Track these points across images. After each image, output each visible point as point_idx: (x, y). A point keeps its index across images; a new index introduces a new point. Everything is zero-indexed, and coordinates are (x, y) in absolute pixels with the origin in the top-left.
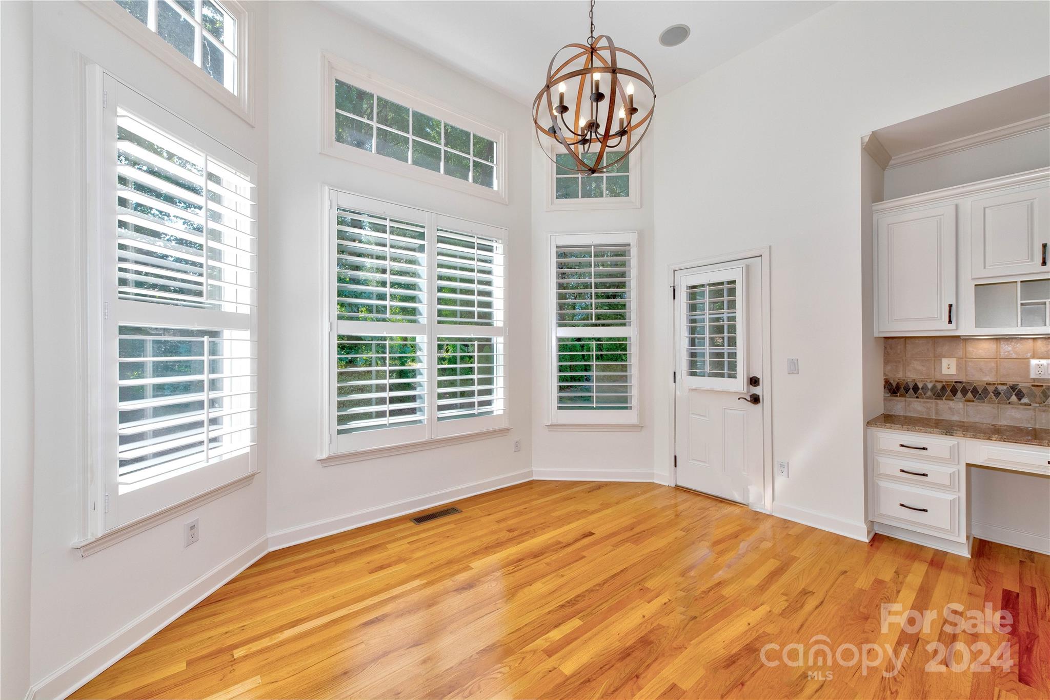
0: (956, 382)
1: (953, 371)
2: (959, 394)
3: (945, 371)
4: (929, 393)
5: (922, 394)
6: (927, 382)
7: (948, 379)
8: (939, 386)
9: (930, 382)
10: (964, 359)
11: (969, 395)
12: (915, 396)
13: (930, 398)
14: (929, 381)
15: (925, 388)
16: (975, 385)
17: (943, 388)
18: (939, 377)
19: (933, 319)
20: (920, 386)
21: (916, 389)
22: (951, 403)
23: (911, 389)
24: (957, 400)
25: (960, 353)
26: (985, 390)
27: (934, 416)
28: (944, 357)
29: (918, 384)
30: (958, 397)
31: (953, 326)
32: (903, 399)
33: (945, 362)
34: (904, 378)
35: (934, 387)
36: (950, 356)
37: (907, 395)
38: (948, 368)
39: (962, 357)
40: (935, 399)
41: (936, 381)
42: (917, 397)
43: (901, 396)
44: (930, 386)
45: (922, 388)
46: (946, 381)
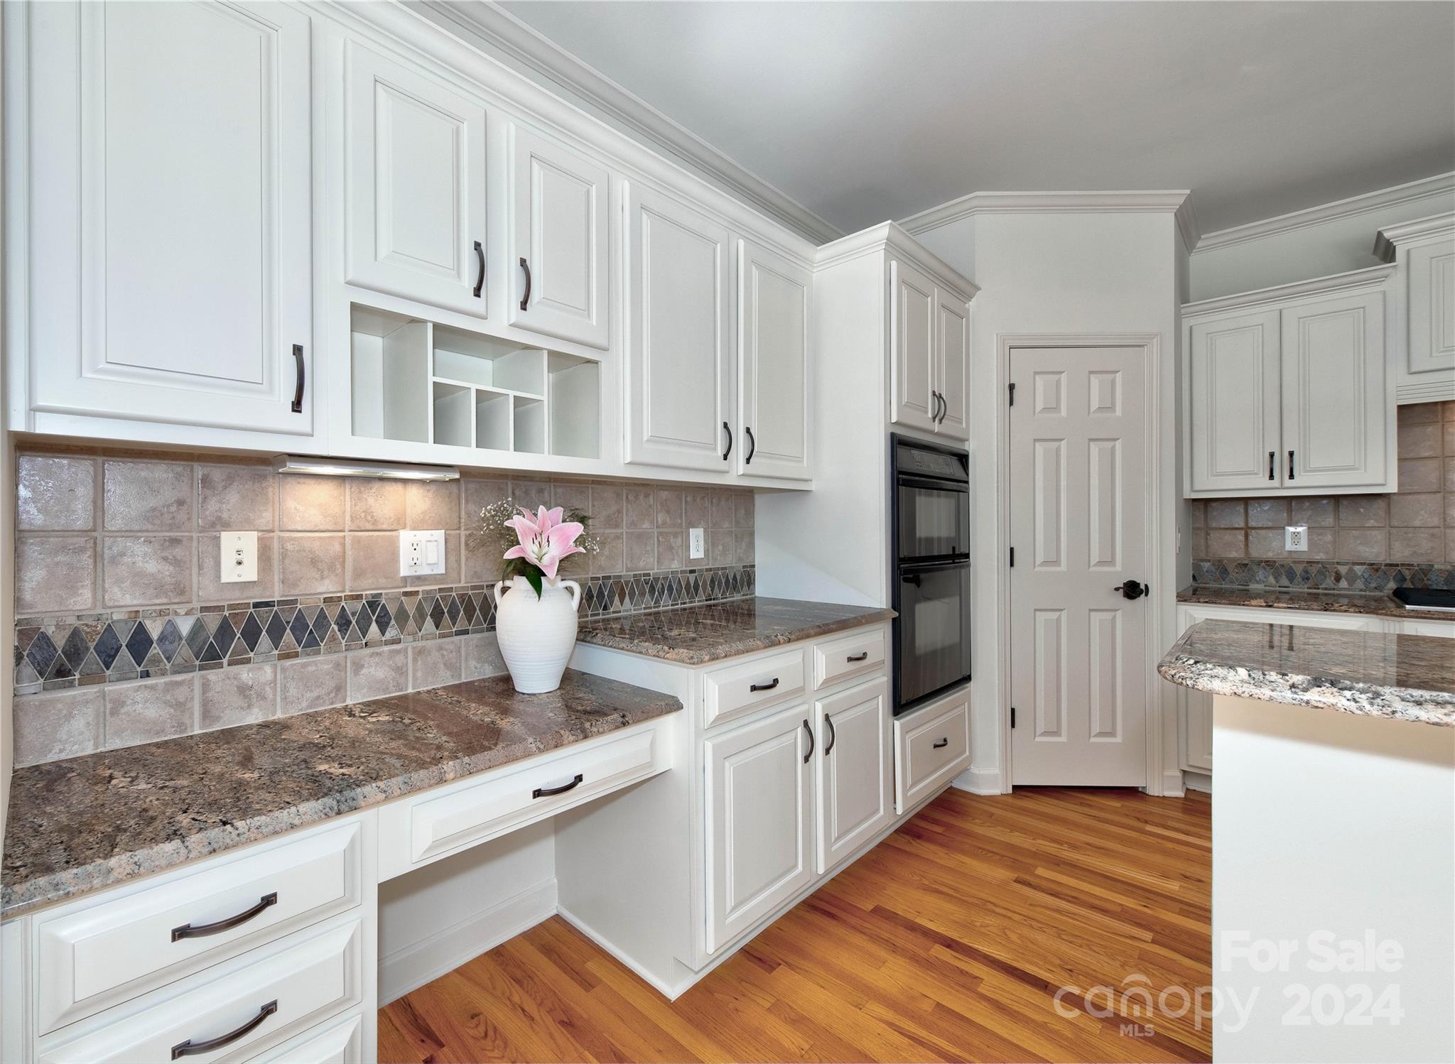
0: (256, 605)
1: (248, 571)
2: (264, 640)
3: (229, 574)
4: (185, 652)
5: (160, 661)
6: (176, 613)
7: (237, 597)
8: (213, 624)
9: (187, 614)
10: (277, 533)
11: (288, 639)
12: (139, 669)
13: (186, 668)
14: (182, 612)
15: (168, 637)
16: (299, 606)
17: (224, 628)
18: (211, 597)
20: (154, 632)
21: (140, 643)
22: (245, 674)
23: (124, 647)
24: (261, 658)
25: (266, 517)
26: (321, 620)
27: (197, 725)
28: (227, 526)
29: (149, 624)
30: (262, 650)
32: (92, 690)
33: (229, 541)
34: (99, 611)
35: (198, 627)
36: (245, 525)
37: (108, 673)
38: (240, 563)
39: (270, 527)
40: (202, 668)
41: (203, 609)
42: (146, 675)
43: (87, 680)
44: (185, 626)
45: (162, 639)
46: (231, 607)
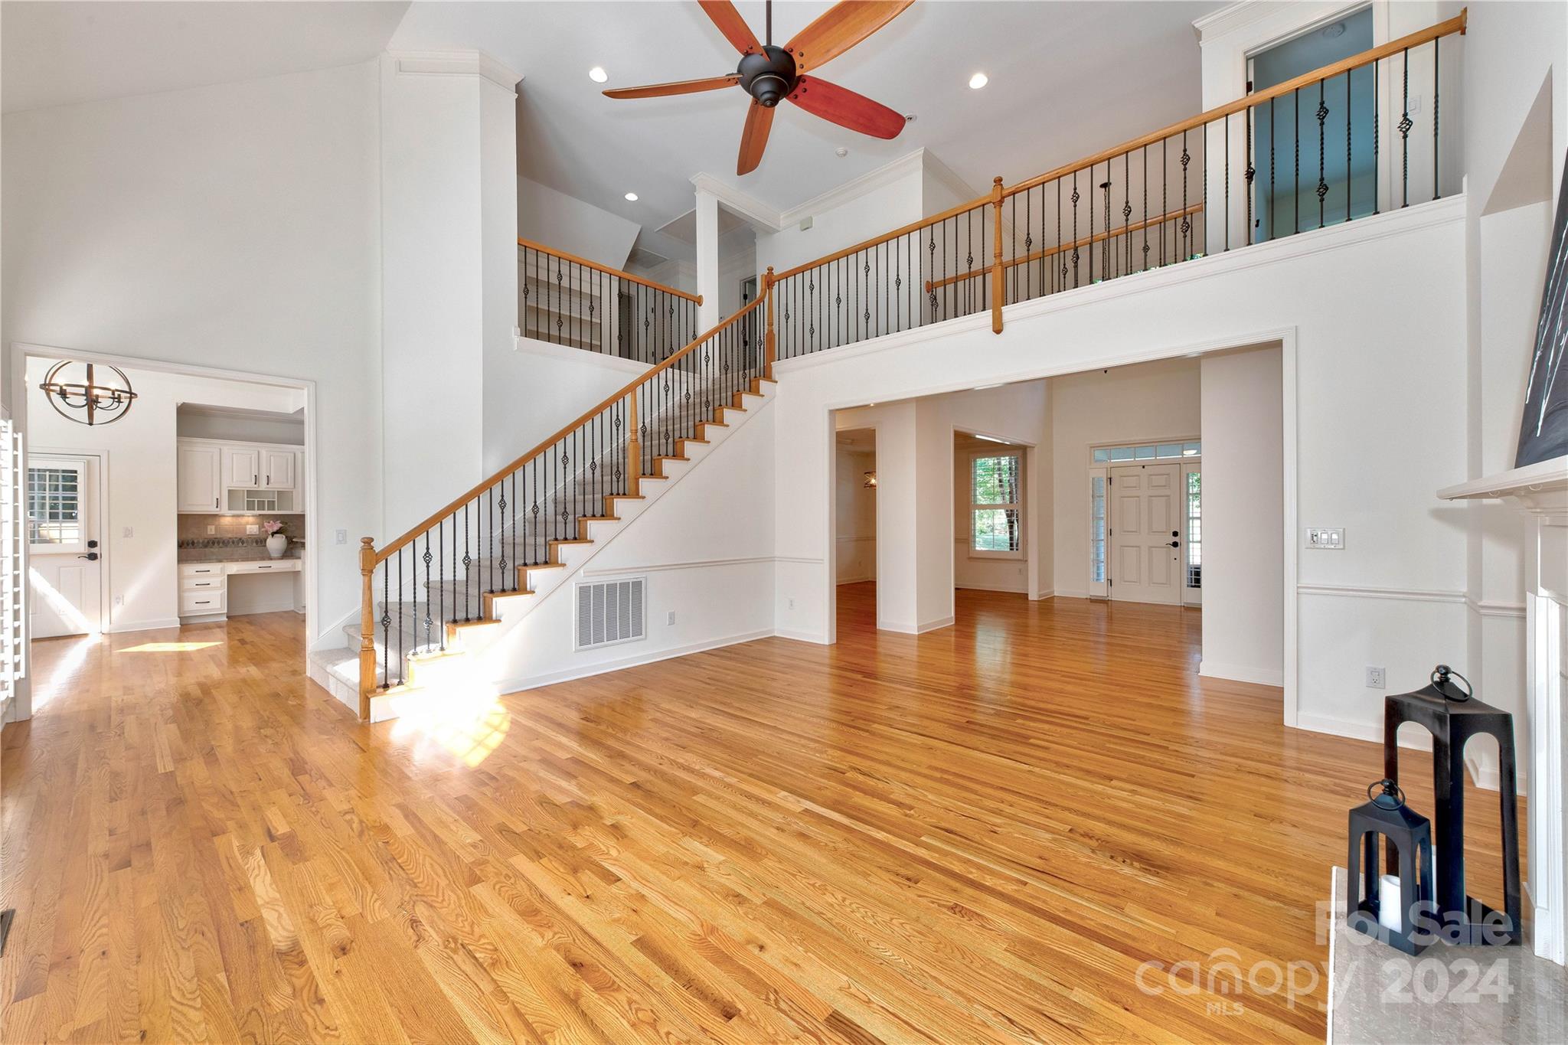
0: (214, 538)
1: (213, 533)
2: (216, 544)
3: (209, 532)
4: (201, 545)
5: (197, 546)
6: (199, 539)
7: (210, 536)
8: (206, 541)
9: (203, 539)
10: (219, 527)
11: (221, 545)
12: (193, 547)
13: (201, 548)
15: (198, 542)
16: (223, 539)
17: (208, 542)
18: (206, 536)
19: (209, 505)
20: (196, 541)
21: (193, 543)
22: (212, 549)
24: (215, 547)
25: (218, 523)
26: (228, 542)
28: (209, 525)
31: (218, 509)
32: (186, 550)
33: (209, 527)
34: (186, 538)
35: (203, 542)
36: (213, 525)
37: (188, 547)
38: (211, 531)
39: (218, 525)
40: (204, 548)
43: (185, 548)
44: (201, 541)
46: (210, 538)
